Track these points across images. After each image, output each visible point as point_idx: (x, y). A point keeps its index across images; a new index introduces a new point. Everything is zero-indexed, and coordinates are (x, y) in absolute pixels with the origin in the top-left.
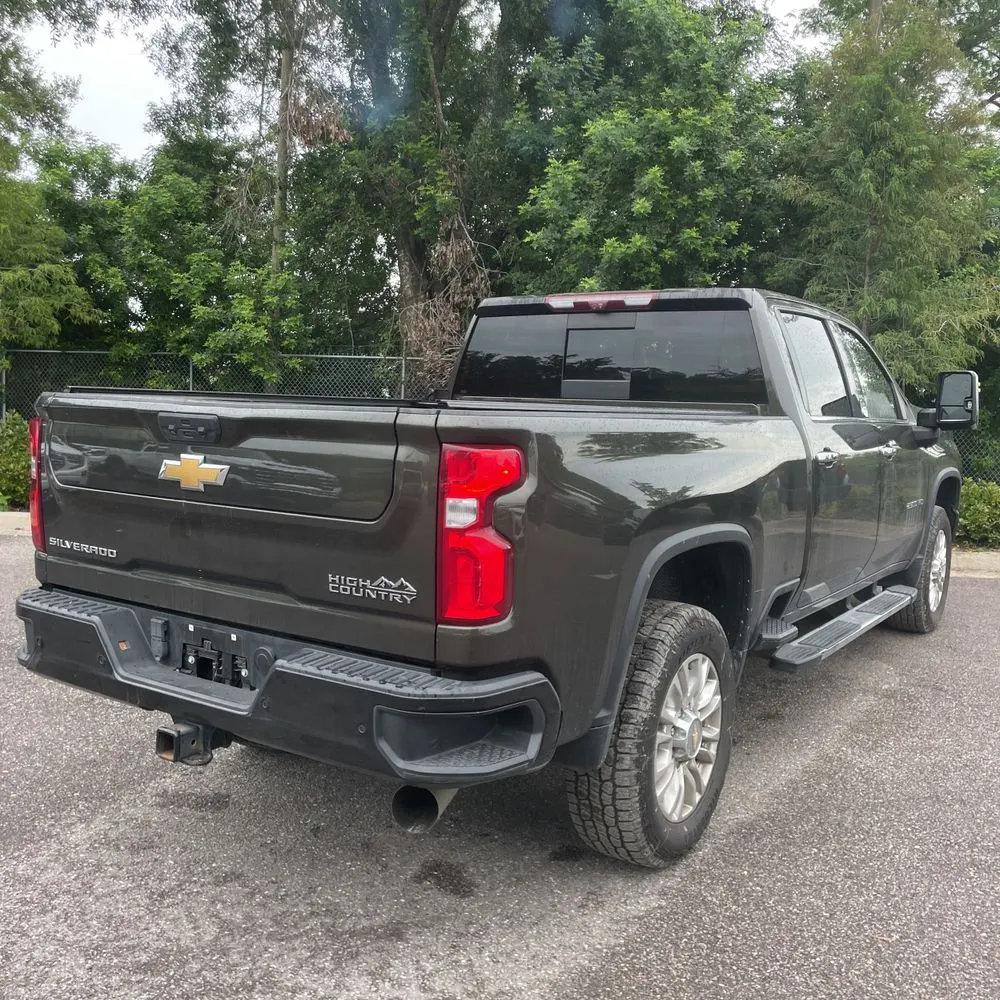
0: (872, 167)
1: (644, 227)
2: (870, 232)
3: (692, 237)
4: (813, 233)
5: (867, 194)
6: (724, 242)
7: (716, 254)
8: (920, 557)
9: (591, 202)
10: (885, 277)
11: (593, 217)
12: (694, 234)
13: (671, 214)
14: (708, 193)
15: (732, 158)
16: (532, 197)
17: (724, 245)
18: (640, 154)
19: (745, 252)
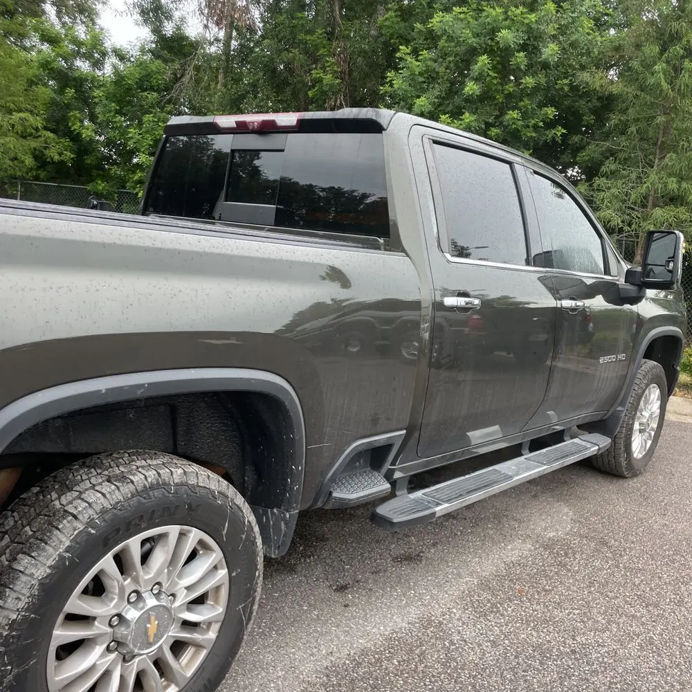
0: (668, 62)
1: (477, 109)
2: (661, 119)
3: (514, 119)
4: (614, 120)
5: (659, 85)
6: (541, 124)
7: (534, 135)
8: (620, 408)
9: (437, 86)
10: (671, 158)
11: (437, 98)
12: (515, 116)
13: (500, 98)
14: (529, 81)
15: (550, 51)
16: (388, 79)
17: (541, 127)
18: (475, 45)
19: (559, 134)
